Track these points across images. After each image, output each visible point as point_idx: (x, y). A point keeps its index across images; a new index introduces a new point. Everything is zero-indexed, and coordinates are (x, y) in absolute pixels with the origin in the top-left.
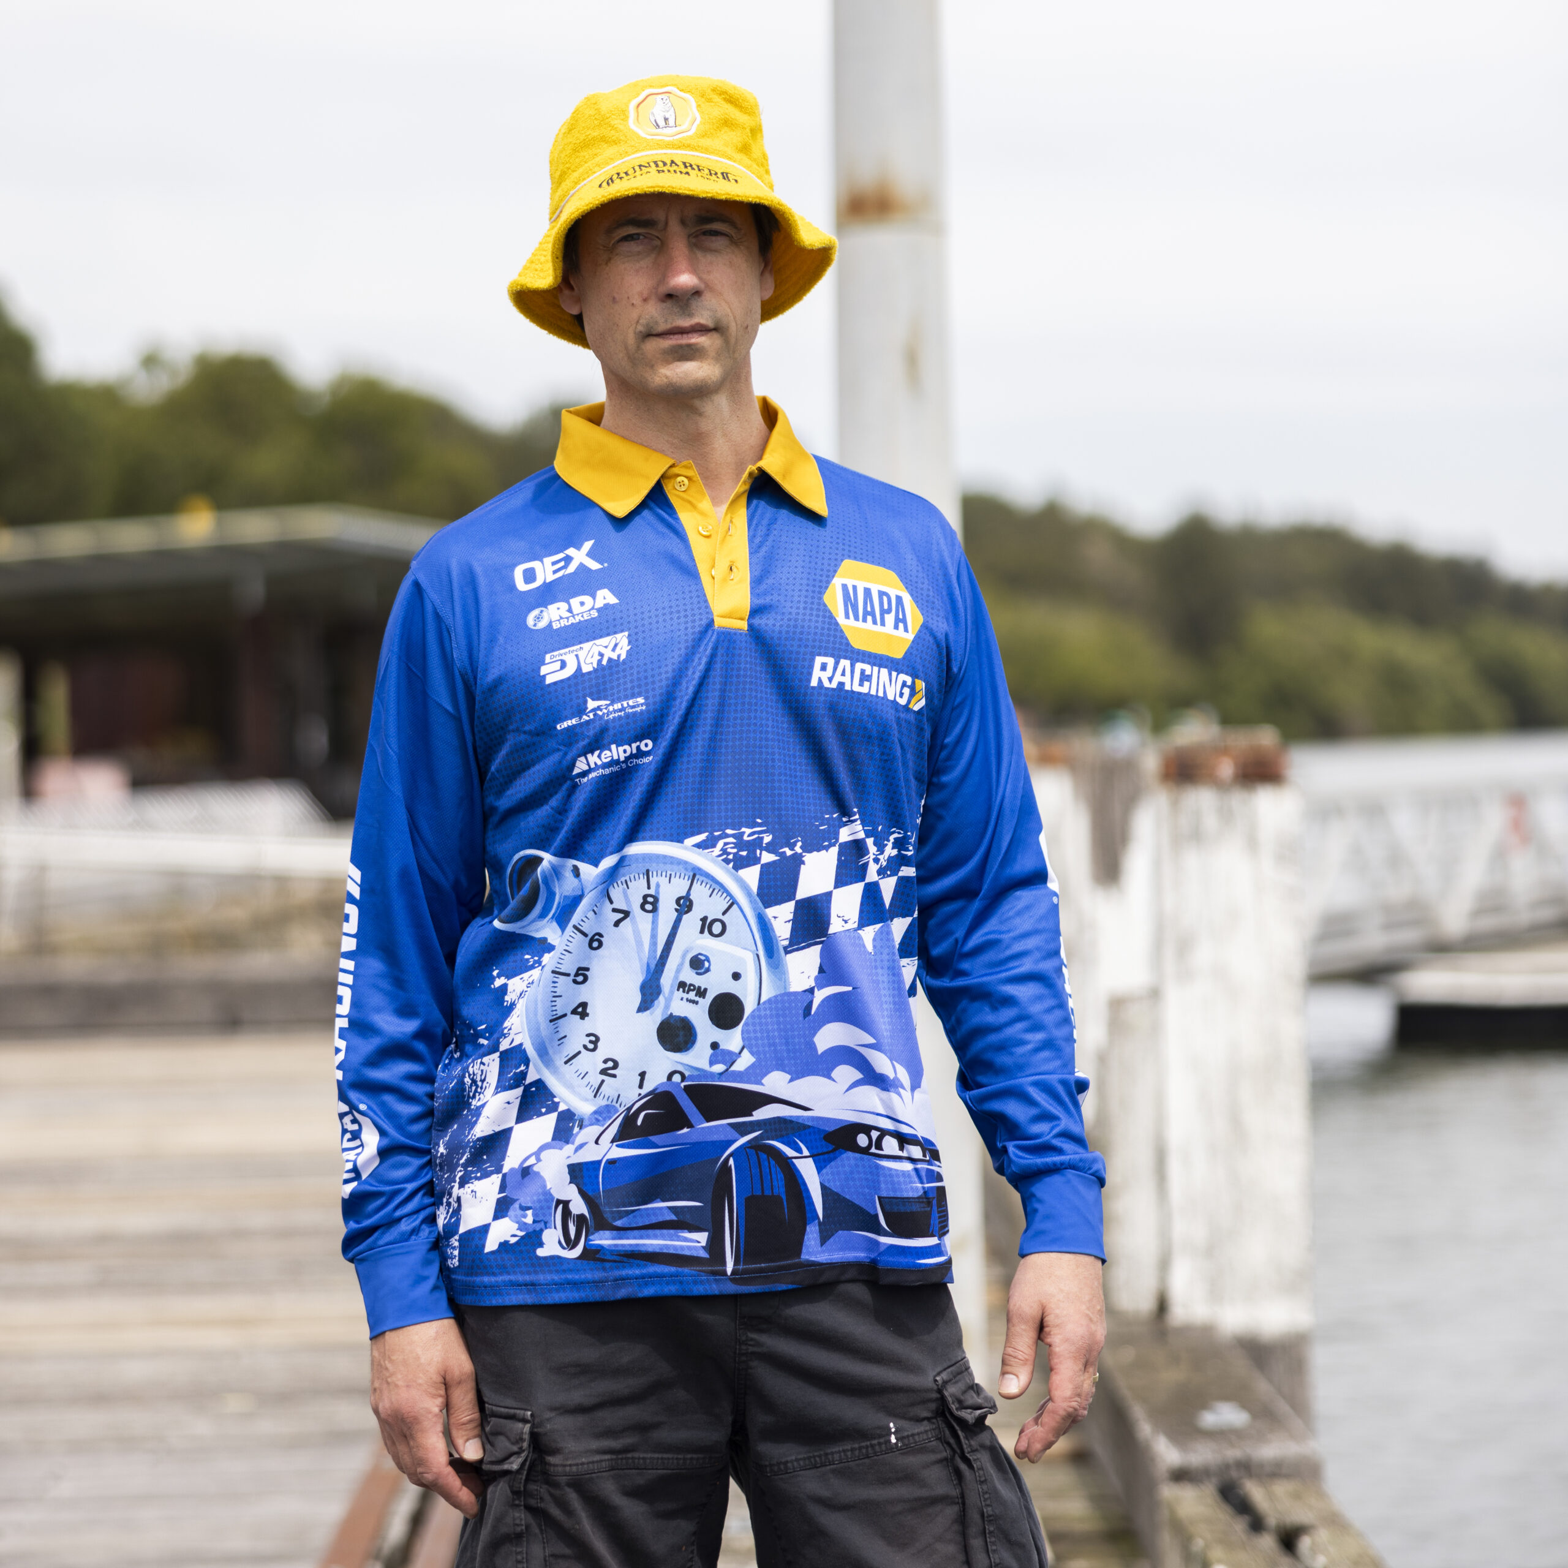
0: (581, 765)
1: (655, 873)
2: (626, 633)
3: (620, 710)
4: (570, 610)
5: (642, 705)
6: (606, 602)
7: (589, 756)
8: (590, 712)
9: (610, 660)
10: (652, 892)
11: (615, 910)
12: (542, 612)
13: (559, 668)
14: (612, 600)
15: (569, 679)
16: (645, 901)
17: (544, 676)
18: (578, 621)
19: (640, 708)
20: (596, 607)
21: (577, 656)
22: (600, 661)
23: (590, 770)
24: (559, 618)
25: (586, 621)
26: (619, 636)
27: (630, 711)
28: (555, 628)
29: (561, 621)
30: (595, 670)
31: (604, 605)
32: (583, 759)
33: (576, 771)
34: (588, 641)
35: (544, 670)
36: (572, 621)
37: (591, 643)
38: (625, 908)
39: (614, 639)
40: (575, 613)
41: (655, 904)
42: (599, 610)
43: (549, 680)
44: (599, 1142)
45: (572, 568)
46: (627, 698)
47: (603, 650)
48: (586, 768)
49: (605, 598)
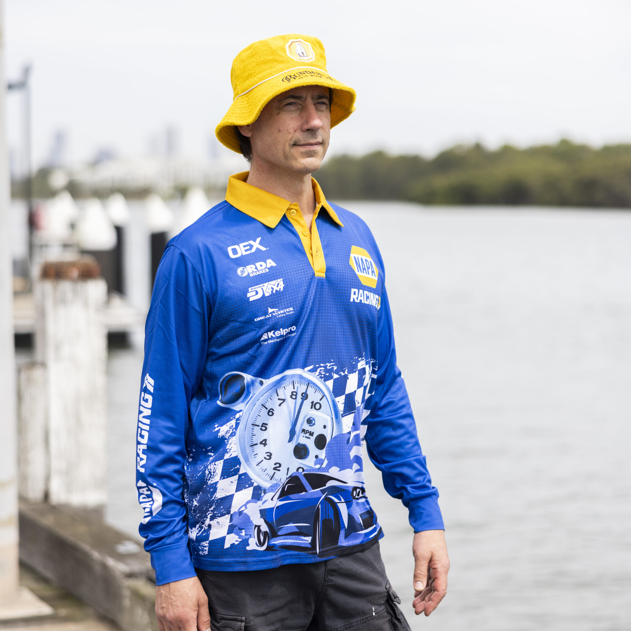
0: (265, 337)
2: (282, 279)
3: (283, 313)
4: (256, 268)
5: (292, 311)
6: (271, 265)
7: (269, 333)
8: (269, 314)
9: (276, 291)
10: (295, 390)
11: (279, 399)
12: (244, 269)
13: (255, 294)
14: (274, 264)
15: (260, 299)
16: (292, 394)
17: (249, 298)
18: (261, 273)
19: (292, 312)
20: (267, 267)
21: (262, 289)
22: (272, 291)
23: (269, 339)
24: (252, 272)
26: (279, 280)
27: (288, 314)
28: (251, 276)
29: (253, 273)
30: (271, 295)
31: (271, 266)
32: (266, 334)
33: (262, 339)
35: (249, 295)
36: (258, 273)
37: (267, 283)
38: (283, 398)
39: (277, 282)
40: (259, 270)
41: (296, 396)
42: (269, 268)
43: (251, 299)
44: (273, 499)
45: (253, 250)
46: (285, 308)
47: (273, 287)
48: (267, 338)
49: (270, 263)
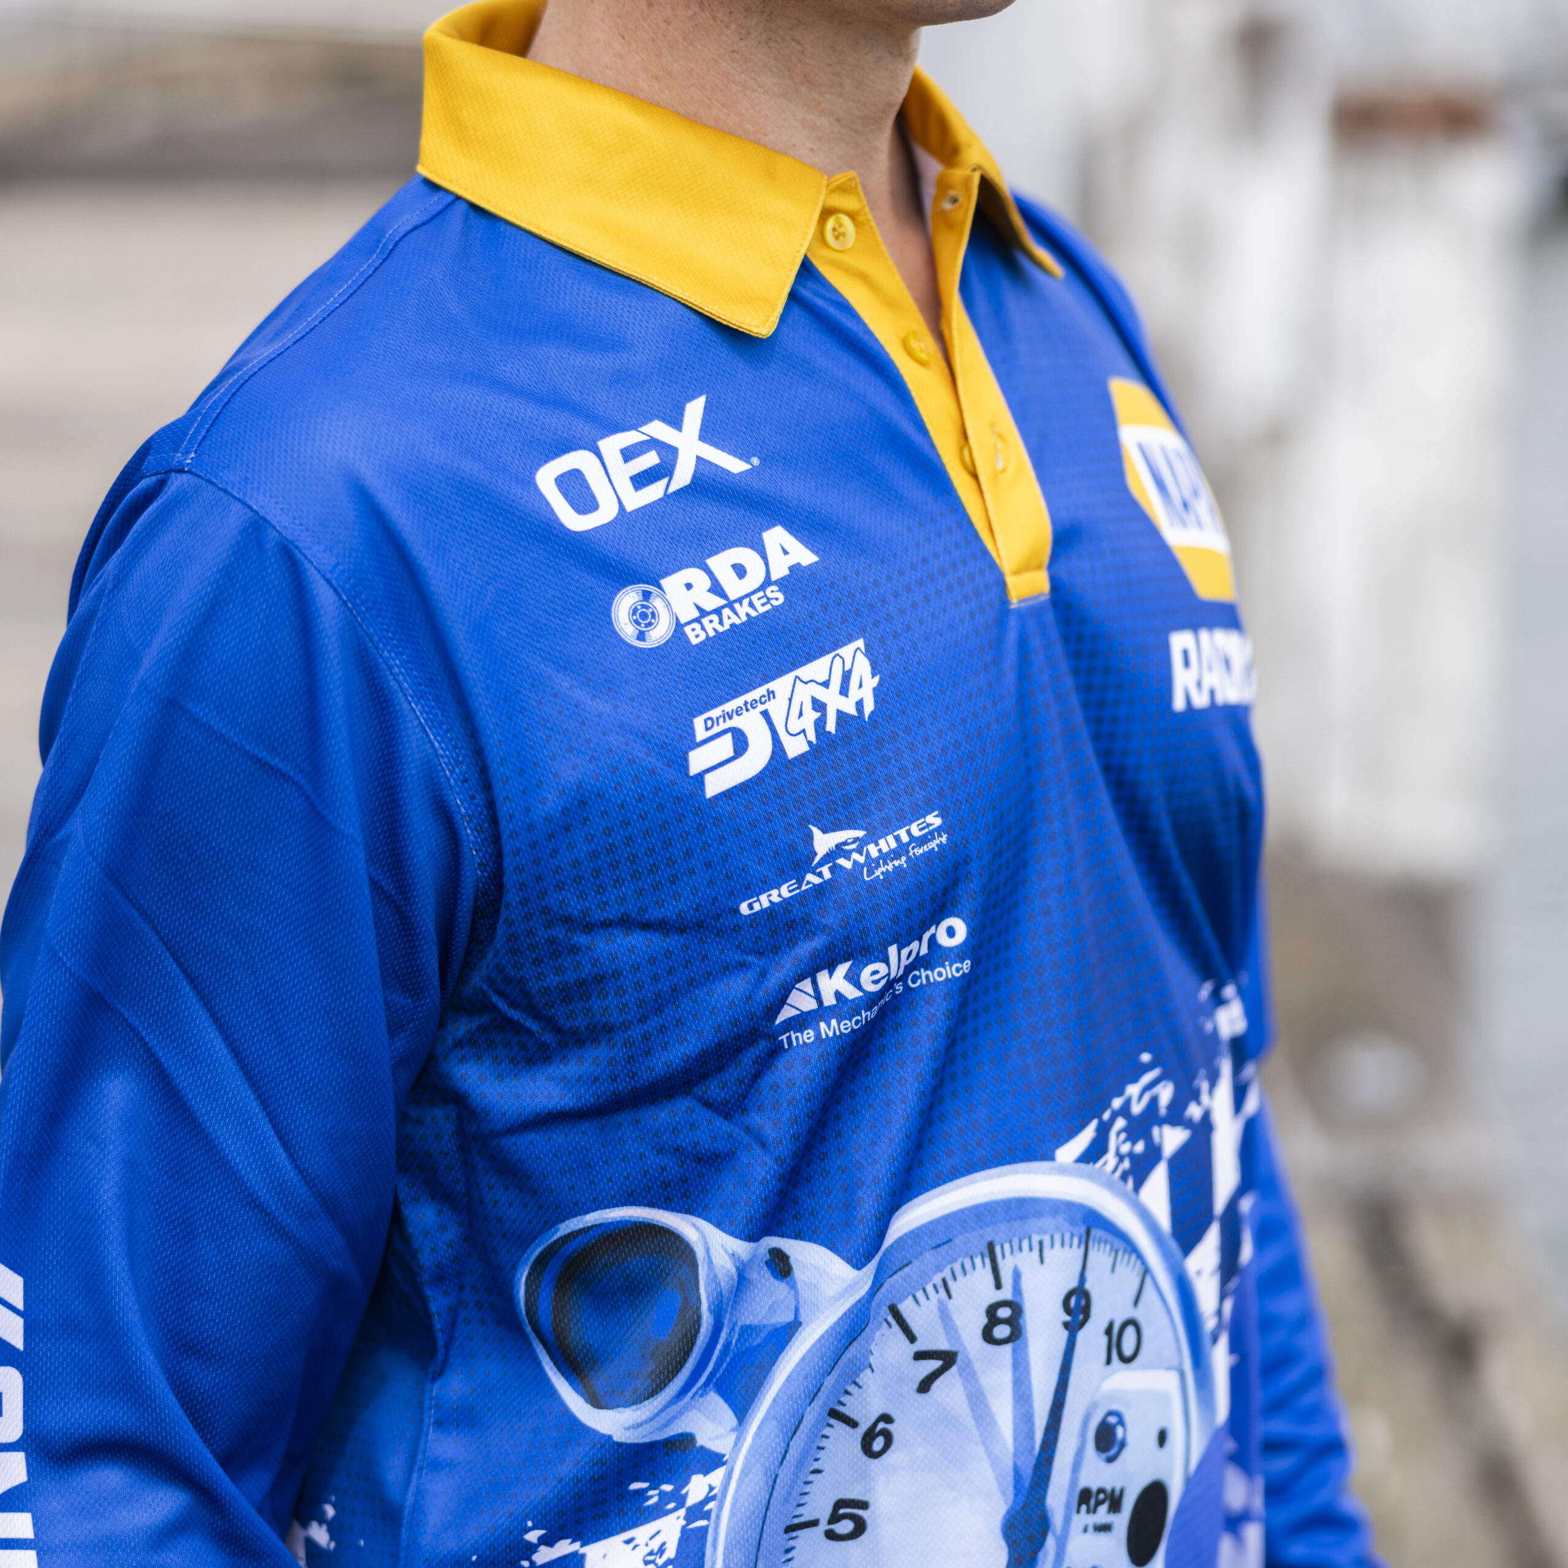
0: (801, 1001)
1: (1007, 1246)
2: (860, 643)
3: (896, 854)
4: (716, 589)
5: (939, 830)
6: (791, 560)
7: (823, 977)
8: (821, 864)
9: (841, 716)
10: (1006, 1294)
11: (920, 1356)
12: (647, 595)
13: (731, 754)
14: (806, 557)
15: (758, 779)
16: (993, 1319)
17: (700, 778)
18: (744, 619)
19: (937, 841)
20: (774, 578)
21: (765, 714)
22: (820, 724)
23: (822, 1013)
24: (696, 614)
25: (764, 615)
26: (847, 651)
27: (919, 851)
28: (694, 641)
29: (705, 621)
30: (815, 750)
31: (791, 568)
32: (806, 985)
33: (786, 1013)
34: (781, 673)
35: (697, 760)
36: (730, 619)
37: (789, 678)
38: (943, 1345)
39: (838, 660)
40: (732, 598)
41: (1015, 1323)
42: (782, 584)
43: (714, 786)
45: (683, 475)
46: (904, 820)
47: (822, 694)
48: (810, 1005)
49: (786, 552)
